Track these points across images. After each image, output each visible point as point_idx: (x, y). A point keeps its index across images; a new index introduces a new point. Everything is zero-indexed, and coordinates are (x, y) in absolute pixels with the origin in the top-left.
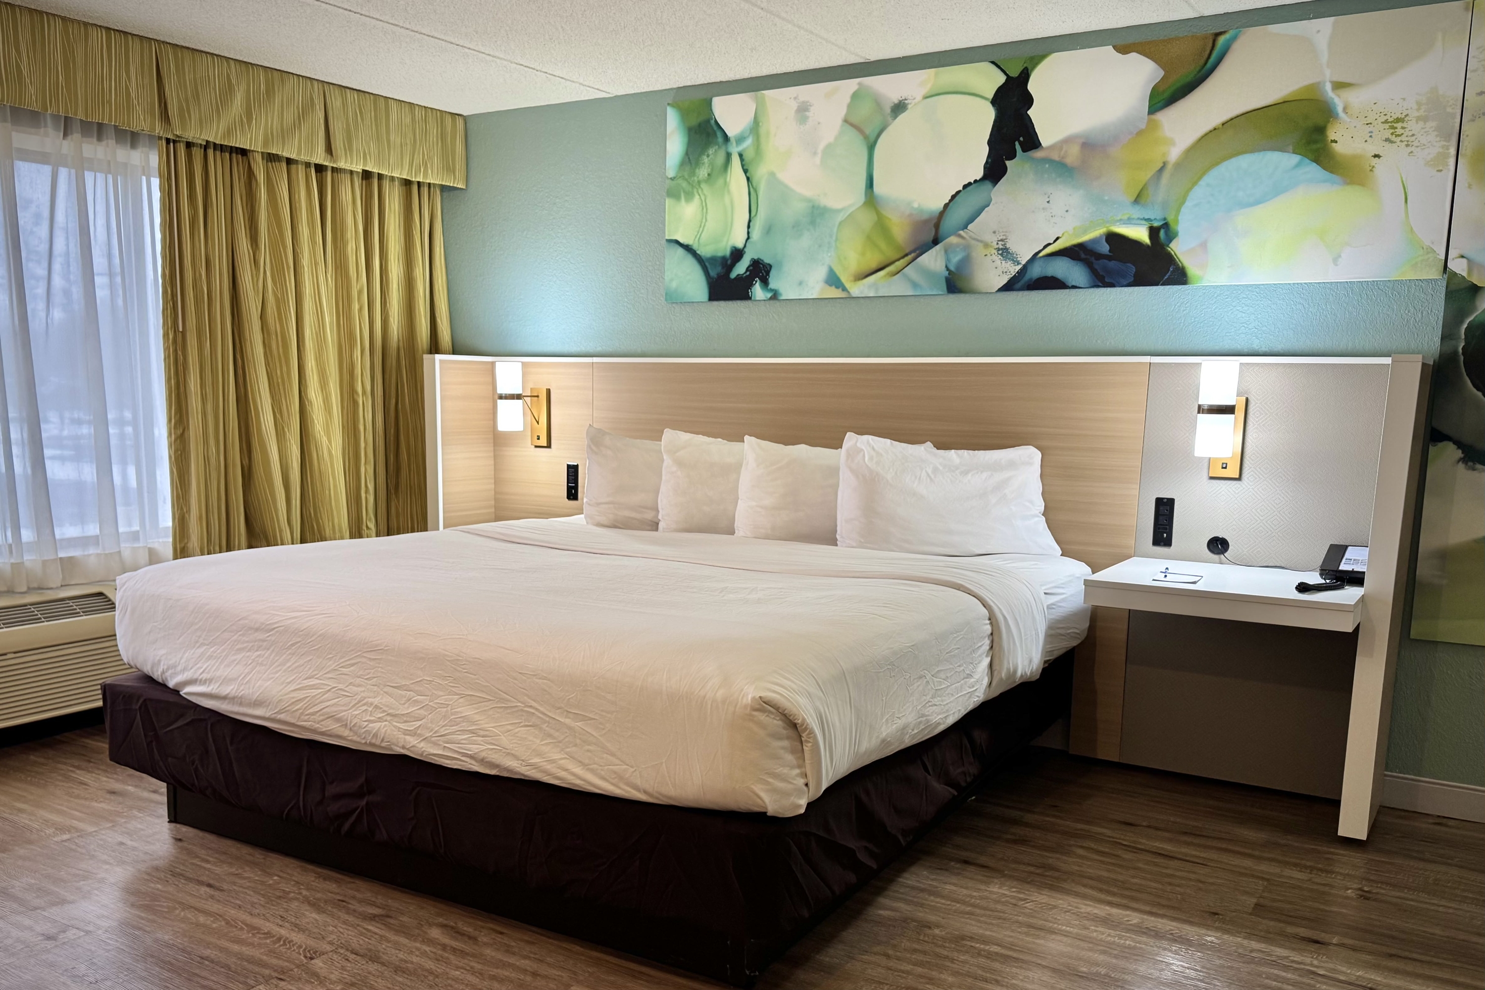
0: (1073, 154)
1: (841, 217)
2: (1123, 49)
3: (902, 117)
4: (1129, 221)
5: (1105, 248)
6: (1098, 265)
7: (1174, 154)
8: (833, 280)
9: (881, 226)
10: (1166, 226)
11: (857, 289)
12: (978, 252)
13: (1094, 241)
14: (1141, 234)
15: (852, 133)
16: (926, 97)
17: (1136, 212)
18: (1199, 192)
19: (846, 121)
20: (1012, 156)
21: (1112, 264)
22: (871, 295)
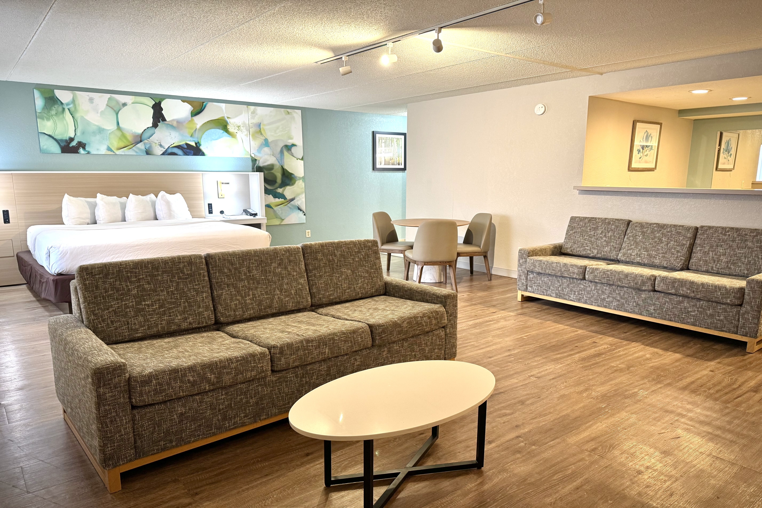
0: (175, 124)
1: (109, 132)
2: (184, 101)
3: (125, 107)
4: (190, 141)
5: (186, 147)
6: (184, 150)
7: (198, 127)
8: (109, 149)
9: (123, 136)
10: (198, 142)
11: (118, 152)
12: (154, 145)
13: (183, 145)
14: (193, 144)
15: (110, 109)
16: (133, 103)
17: (191, 139)
18: (204, 136)
19: (107, 105)
20: (159, 122)
21: (188, 150)
22: (123, 154)
